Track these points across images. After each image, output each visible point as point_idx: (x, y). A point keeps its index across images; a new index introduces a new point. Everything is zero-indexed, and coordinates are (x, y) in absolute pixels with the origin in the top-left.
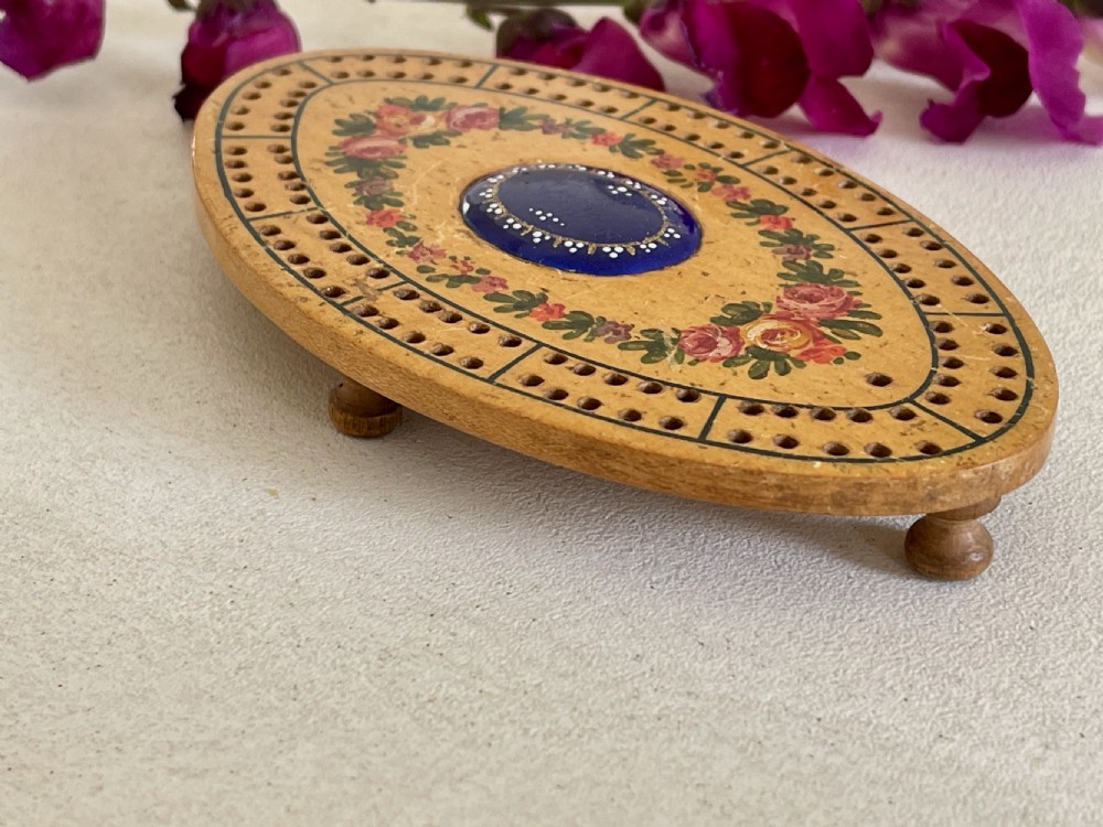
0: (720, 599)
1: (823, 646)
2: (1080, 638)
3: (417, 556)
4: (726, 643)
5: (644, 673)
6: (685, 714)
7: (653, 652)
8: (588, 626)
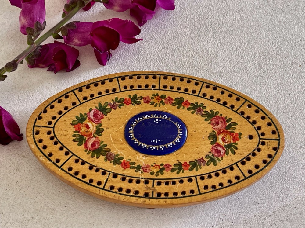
0: (250, 191)
1: (273, 188)
2: (299, 153)
3: (200, 226)
4: (261, 200)
5: (259, 218)
6: (273, 221)
7: (255, 212)
8: (241, 216)
